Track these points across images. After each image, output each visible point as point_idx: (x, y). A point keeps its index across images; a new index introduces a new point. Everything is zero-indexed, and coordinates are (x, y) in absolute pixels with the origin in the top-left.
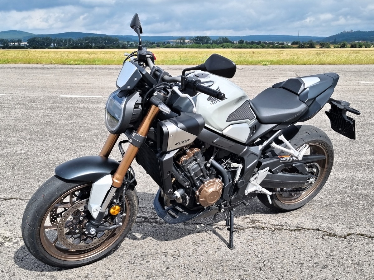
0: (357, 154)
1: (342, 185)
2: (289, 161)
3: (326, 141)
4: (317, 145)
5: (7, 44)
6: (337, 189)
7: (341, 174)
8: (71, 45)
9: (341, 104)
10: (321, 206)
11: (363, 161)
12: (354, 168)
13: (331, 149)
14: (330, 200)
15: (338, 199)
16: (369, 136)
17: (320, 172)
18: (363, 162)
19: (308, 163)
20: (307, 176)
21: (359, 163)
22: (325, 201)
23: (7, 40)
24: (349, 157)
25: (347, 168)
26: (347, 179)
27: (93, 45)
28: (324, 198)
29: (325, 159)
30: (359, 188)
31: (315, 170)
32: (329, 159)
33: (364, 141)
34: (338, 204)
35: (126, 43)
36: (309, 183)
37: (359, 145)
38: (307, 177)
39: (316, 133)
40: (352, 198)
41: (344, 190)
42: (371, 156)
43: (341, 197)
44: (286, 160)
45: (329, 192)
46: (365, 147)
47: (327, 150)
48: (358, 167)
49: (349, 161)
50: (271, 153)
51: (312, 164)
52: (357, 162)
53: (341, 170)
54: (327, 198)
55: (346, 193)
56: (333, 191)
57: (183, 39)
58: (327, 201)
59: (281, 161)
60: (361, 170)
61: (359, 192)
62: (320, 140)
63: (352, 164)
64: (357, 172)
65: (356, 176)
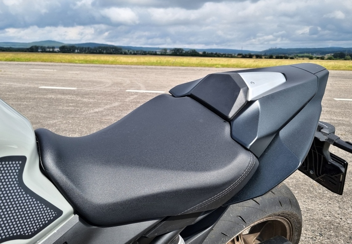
5: (45, 49)
8: (90, 51)
9: (322, 130)
12: (306, 192)
13: (299, 220)
23: (45, 47)
27: (105, 52)
30: (325, 241)
32: (292, 235)
35: (127, 51)
47: (291, 223)
57: (165, 50)
62: (279, 213)
63: (302, 185)
64: (312, 201)
65: (314, 209)
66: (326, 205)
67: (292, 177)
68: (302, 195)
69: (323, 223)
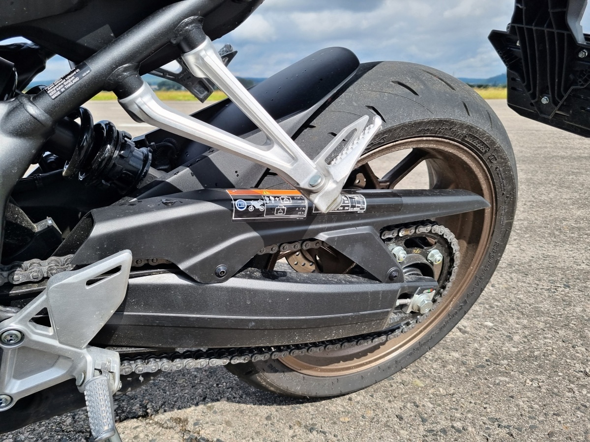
0: (548, 205)
1: (524, 285)
2: (292, 216)
3: (491, 133)
4: (451, 150)
6: (512, 296)
7: (518, 249)
10: (463, 369)
11: (565, 219)
12: (546, 235)
13: (509, 171)
14: (492, 341)
15: (516, 338)
16: (562, 173)
17: (457, 263)
18: (565, 223)
19: (406, 226)
20: (395, 286)
21: (556, 225)
22: (476, 345)
24: (532, 212)
25: (531, 236)
26: (535, 265)
28: (473, 331)
29: (483, 211)
30: (574, 294)
31: (436, 255)
32: (495, 211)
33: (556, 182)
34: (517, 359)
36: (408, 311)
37: (546, 189)
38: (396, 291)
39: (448, 89)
40: (562, 332)
41: (532, 301)
42: (579, 208)
43: (525, 327)
44: (271, 210)
45: (487, 306)
46: (560, 192)
47: (490, 176)
48: (557, 233)
49: (533, 219)
50: (195, 173)
51: (423, 230)
52: (551, 221)
53: (517, 241)
54: (483, 332)
55: (539, 312)
56: (499, 304)
58: (481, 345)
59: (239, 214)
60: (564, 241)
61: (578, 309)
62: (462, 126)
63: (540, 227)
64: (555, 246)
65: (557, 256)
66: (583, 251)
67: (522, 219)
68: (538, 239)
69: (574, 273)
